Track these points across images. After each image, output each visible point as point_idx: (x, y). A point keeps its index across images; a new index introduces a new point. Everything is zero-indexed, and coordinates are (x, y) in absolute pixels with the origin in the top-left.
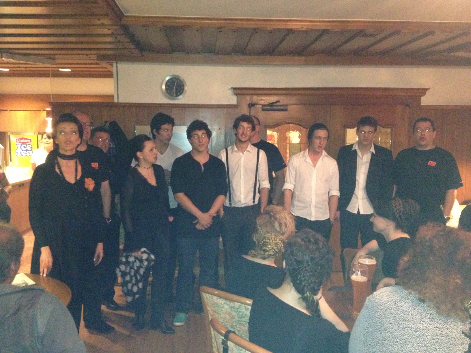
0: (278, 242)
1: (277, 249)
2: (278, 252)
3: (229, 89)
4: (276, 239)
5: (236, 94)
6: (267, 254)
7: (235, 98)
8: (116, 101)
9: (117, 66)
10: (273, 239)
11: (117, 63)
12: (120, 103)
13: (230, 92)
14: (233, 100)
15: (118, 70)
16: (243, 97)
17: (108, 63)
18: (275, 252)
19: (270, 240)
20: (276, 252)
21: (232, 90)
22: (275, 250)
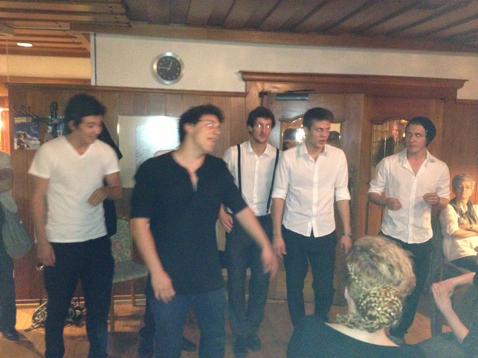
0: (393, 300)
1: (394, 312)
2: (395, 317)
3: (236, 73)
4: (388, 295)
5: (245, 80)
6: (377, 321)
7: (243, 84)
8: (93, 83)
9: (95, 40)
10: (383, 294)
11: (95, 35)
12: (98, 86)
13: (237, 78)
14: (241, 87)
15: (97, 45)
16: (253, 83)
17: (83, 34)
18: (390, 318)
19: (378, 298)
20: (393, 317)
21: (240, 74)
22: (390, 314)
